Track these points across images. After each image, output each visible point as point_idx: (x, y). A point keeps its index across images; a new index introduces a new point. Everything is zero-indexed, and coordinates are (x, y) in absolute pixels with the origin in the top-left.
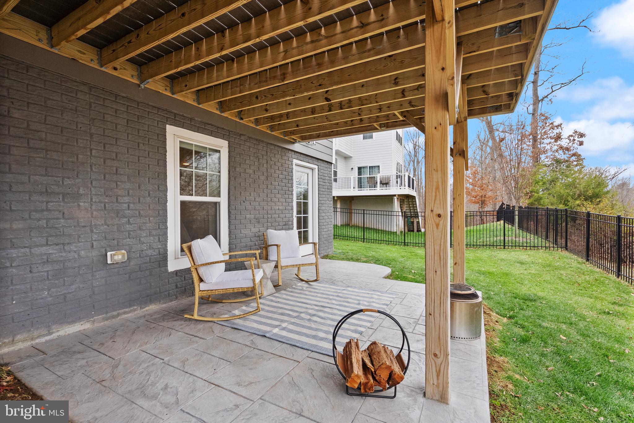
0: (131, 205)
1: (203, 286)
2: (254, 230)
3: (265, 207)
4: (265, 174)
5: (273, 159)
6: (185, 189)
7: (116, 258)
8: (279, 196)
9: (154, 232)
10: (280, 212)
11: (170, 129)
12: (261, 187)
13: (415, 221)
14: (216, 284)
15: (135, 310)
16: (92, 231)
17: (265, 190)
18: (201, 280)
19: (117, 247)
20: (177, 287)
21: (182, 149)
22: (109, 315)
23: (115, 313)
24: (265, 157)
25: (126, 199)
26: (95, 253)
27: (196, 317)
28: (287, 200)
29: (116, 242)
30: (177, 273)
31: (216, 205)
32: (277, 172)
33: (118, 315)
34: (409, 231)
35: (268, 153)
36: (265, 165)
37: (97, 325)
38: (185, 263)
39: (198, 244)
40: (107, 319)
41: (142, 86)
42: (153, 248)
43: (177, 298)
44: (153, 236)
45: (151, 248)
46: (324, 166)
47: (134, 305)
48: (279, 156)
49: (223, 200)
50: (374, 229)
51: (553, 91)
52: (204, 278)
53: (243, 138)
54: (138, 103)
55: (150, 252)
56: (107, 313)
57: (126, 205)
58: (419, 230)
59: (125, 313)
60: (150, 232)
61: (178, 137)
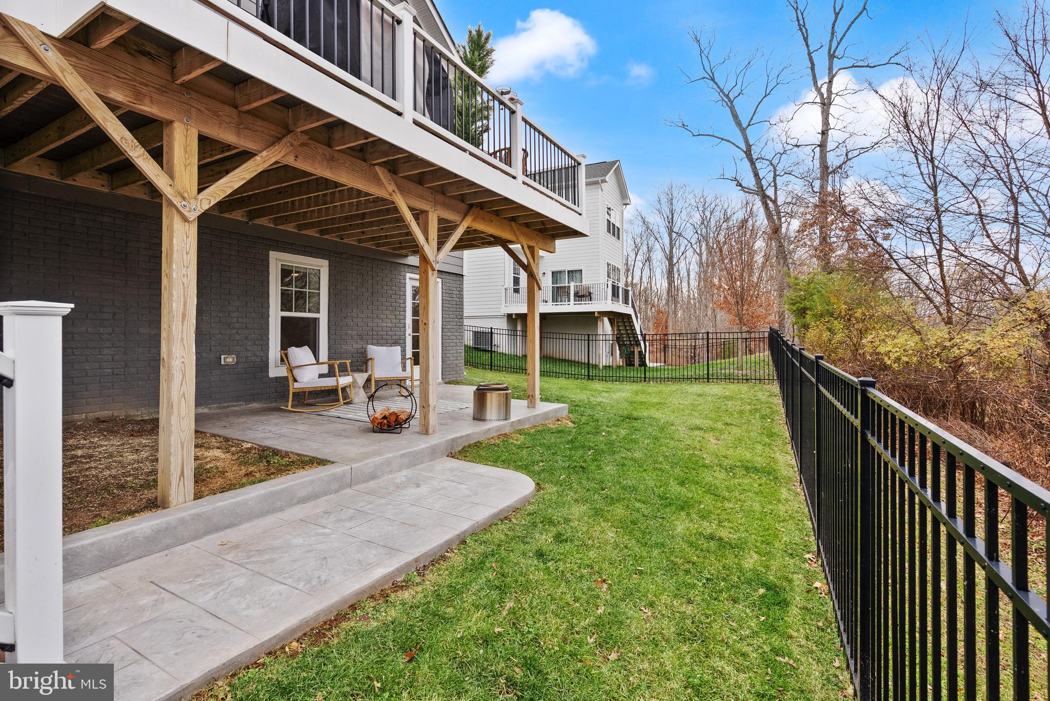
0: (240, 319)
1: (296, 385)
2: (355, 346)
3: (370, 324)
4: (371, 290)
5: (379, 274)
6: (286, 306)
7: (228, 360)
8: (388, 312)
9: (257, 342)
10: (389, 329)
11: (273, 254)
12: (364, 303)
13: (636, 350)
14: (307, 383)
15: (241, 405)
16: (211, 339)
17: (370, 307)
18: (295, 381)
19: (229, 353)
20: (276, 391)
21: (282, 270)
22: (221, 405)
23: (225, 405)
24: (370, 273)
25: (236, 314)
26: (212, 355)
27: (290, 408)
28: (398, 317)
29: (227, 348)
30: (277, 379)
31: (316, 321)
32: (386, 287)
33: (228, 407)
34: (627, 365)
35: (374, 269)
36: (370, 282)
37: (212, 411)
38: (282, 372)
39: (294, 351)
40: (220, 408)
41: (250, 223)
42: (256, 356)
43: (276, 401)
44: (257, 345)
45: (255, 355)
46: (451, 278)
47: (240, 401)
48: (387, 271)
49: (323, 317)
50: (568, 361)
51: (849, 159)
52: (298, 379)
53: (344, 256)
54: (247, 236)
55: (254, 359)
56: (220, 403)
57: (236, 319)
58: (643, 364)
59: (233, 406)
60: (254, 343)
61: (280, 260)
